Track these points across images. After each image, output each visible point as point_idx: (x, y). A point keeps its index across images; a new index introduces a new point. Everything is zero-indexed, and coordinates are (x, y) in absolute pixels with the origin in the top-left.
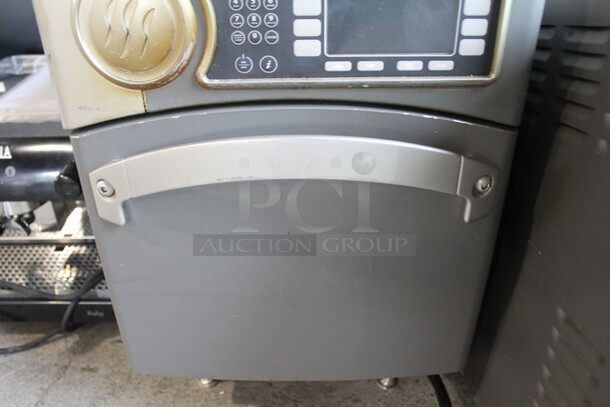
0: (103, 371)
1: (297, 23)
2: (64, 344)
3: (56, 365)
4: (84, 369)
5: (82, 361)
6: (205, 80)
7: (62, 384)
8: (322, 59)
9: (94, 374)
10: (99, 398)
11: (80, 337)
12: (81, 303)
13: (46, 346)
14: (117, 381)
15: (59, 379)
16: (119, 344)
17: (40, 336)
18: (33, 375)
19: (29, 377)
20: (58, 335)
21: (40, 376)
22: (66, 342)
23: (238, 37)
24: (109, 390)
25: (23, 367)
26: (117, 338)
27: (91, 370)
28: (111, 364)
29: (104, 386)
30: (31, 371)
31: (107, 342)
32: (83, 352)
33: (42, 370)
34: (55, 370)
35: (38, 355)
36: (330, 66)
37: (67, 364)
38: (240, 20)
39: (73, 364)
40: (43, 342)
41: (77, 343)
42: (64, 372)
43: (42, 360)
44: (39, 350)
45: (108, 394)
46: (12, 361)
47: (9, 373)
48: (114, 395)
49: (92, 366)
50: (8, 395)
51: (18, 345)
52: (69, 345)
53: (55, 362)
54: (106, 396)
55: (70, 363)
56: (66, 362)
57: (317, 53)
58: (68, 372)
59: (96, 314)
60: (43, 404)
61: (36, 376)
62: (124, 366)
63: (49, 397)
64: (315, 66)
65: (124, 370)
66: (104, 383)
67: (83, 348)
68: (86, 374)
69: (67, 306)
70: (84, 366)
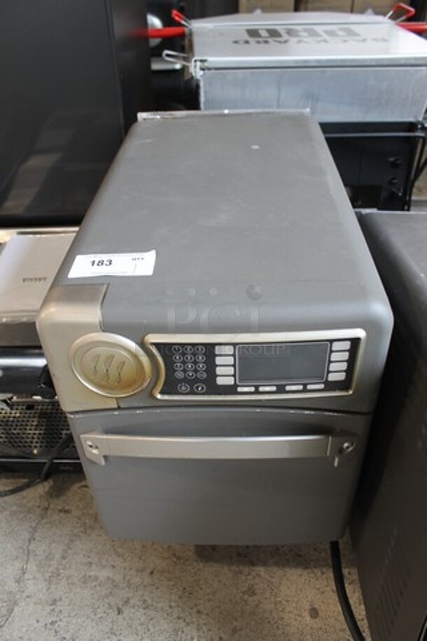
0: (75, 513)
1: (218, 369)
2: (42, 488)
3: (39, 507)
4: (60, 511)
5: (58, 504)
6: (159, 396)
7: (46, 523)
8: (235, 386)
9: (67, 515)
10: (75, 535)
11: (54, 482)
12: (55, 461)
13: (29, 490)
14: (87, 521)
15: (42, 519)
16: (86, 489)
17: (25, 480)
18: (22, 515)
19: (20, 517)
20: (38, 480)
21: (29, 516)
22: (43, 486)
23: (180, 375)
24: (82, 529)
25: (14, 508)
26: (83, 483)
27: (67, 512)
28: (81, 506)
29: (78, 525)
30: (21, 512)
31: (75, 487)
32: (58, 496)
33: (29, 511)
34: (39, 511)
35: (24, 498)
36: (240, 389)
37: (47, 505)
38: (181, 366)
39: (52, 506)
40: (27, 486)
41: (51, 487)
42: (46, 513)
43: (28, 502)
44: (24, 493)
45: (82, 532)
46: (5, 502)
47: (5, 513)
48: (86, 533)
49: (66, 508)
50: (7, 533)
51: (7, 489)
52: (47, 489)
53: (37, 504)
54: (80, 534)
55: (49, 505)
56: (46, 504)
57: (232, 383)
58: (49, 513)
59: (67, 468)
60: (34, 539)
61: (25, 516)
62: (91, 508)
63: (38, 534)
64: (231, 390)
65: (91, 512)
66: (77, 523)
67: (57, 492)
68: (62, 515)
69: (45, 463)
70: (60, 508)
